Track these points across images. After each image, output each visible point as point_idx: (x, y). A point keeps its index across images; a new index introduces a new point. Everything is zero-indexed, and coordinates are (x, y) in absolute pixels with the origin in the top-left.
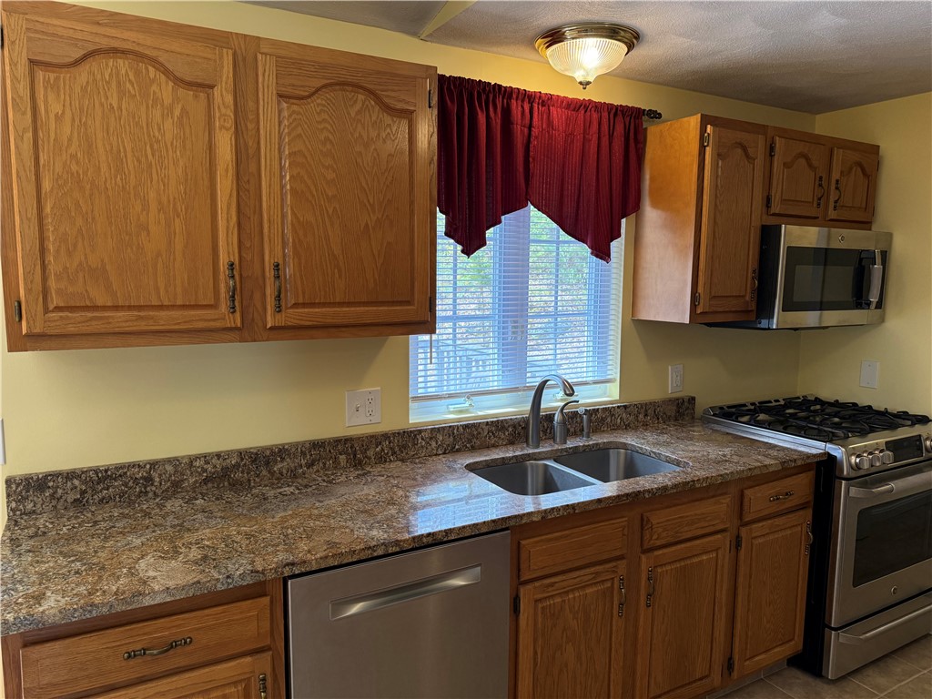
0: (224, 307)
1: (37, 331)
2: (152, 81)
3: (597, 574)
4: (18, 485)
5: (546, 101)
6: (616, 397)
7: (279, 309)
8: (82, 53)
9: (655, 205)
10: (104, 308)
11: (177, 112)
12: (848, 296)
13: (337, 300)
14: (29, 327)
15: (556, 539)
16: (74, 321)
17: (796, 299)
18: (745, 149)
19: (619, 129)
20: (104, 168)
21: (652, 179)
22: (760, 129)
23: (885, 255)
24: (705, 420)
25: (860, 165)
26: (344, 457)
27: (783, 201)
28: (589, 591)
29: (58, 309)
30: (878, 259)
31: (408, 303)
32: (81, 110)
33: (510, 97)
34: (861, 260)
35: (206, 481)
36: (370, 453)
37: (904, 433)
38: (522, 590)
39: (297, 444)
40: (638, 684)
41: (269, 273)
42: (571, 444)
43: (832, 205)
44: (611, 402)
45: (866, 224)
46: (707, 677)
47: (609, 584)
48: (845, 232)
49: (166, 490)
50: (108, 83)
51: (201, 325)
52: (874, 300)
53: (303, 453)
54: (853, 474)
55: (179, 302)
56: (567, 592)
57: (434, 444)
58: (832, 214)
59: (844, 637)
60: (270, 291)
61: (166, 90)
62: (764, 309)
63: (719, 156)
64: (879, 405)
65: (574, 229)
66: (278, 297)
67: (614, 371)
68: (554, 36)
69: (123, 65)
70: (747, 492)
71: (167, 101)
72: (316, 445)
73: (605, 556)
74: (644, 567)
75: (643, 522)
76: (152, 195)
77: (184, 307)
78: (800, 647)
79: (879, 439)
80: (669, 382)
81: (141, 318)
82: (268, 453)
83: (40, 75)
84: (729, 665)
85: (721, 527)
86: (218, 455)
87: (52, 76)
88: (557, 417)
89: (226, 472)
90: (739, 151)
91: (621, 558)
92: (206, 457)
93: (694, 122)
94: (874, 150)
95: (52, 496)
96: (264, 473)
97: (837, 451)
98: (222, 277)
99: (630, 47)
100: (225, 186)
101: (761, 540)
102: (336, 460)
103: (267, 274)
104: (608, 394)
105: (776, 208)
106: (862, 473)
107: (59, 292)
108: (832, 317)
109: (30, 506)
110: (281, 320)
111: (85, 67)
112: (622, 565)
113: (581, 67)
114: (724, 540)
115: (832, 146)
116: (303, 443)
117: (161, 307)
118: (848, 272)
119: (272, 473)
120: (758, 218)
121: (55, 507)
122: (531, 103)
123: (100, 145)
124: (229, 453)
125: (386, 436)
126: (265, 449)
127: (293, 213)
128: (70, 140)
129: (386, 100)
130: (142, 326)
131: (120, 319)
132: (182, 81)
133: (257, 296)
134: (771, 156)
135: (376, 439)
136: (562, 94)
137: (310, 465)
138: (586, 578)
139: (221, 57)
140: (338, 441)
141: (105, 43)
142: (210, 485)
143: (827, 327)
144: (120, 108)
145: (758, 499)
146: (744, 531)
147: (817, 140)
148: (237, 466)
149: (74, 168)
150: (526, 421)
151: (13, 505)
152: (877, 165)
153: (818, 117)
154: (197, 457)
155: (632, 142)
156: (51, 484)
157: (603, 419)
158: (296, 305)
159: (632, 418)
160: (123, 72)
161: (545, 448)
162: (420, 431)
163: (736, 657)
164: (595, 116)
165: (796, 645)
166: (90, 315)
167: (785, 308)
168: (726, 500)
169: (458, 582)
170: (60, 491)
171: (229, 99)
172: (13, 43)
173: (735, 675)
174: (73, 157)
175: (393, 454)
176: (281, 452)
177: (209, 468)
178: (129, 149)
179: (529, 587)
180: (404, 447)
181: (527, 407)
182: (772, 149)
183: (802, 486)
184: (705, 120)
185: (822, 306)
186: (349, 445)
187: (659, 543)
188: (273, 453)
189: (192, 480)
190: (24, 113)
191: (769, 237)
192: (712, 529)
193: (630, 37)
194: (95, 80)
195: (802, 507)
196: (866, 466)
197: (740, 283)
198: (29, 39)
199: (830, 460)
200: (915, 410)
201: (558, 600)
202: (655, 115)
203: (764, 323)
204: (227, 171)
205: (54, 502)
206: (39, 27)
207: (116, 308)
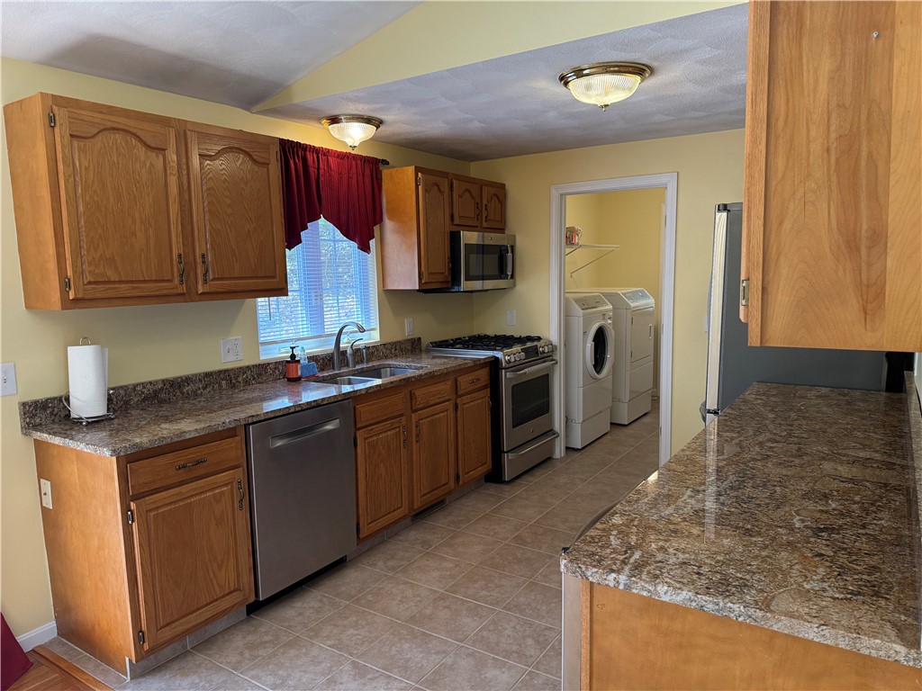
0: (176, 281)
1: (80, 296)
2: (134, 147)
3: (392, 423)
4: (30, 406)
5: (326, 153)
6: (379, 340)
7: (205, 281)
8: (97, 130)
9: (391, 218)
10: (114, 282)
11: (148, 165)
12: (495, 271)
13: (236, 276)
14: (75, 294)
15: (373, 404)
16: (100, 291)
17: (471, 274)
18: (438, 186)
19: (367, 172)
20: (112, 199)
21: (387, 202)
22: (444, 174)
23: (512, 247)
24: (428, 351)
25: (496, 195)
26: (224, 382)
27: (460, 217)
28: (389, 433)
29: (90, 283)
30: (510, 251)
31: (273, 277)
32: (98, 163)
33: (306, 150)
34: (501, 251)
35: (144, 400)
36: (240, 379)
37: (529, 344)
38: (358, 433)
39: (196, 375)
40: (415, 487)
41: (199, 260)
42: (357, 367)
43: (484, 219)
44: (376, 342)
45: (502, 230)
46: (447, 483)
47: (398, 430)
48: (493, 235)
49: (121, 407)
50: (112, 148)
51: (165, 292)
52: (509, 273)
53: (200, 380)
54: (507, 366)
55: (154, 278)
56: (378, 434)
57: (277, 372)
58: (485, 225)
59: (511, 456)
60: (200, 271)
61: (141, 152)
62: (455, 280)
63: (426, 191)
64: (516, 335)
65: (348, 234)
66: (205, 275)
67: (375, 323)
68: (334, 120)
69: (118, 137)
70: (459, 378)
71: (143, 158)
72: (208, 375)
73: (395, 414)
74: (414, 421)
75: (412, 396)
76: (137, 215)
77: (156, 281)
78: (490, 467)
79: (517, 348)
80: (407, 328)
81: (134, 288)
82: (179, 380)
83: (75, 143)
84: (457, 478)
85: (447, 398)
86: (151, 383)
87: (82, 144)
88: (349, 351)
89: (156, 393)
90: (436, 187)
91: (402, 415)
92: (143, 385)
93: (411, 169)
94: (503, 186)
95: (51, 413)
96: (178, 393)
97: (499, 355)
98: (174, 262)
99: (378, 127)
100: (174, 209)
101: (467, 405)
102: (220, 386)
103: (198, 260)
104: (373, 337)
105: (456, 222)
106: (511, 365)
107: (90, 272)
108: (489, 284)
109: (38, 420)
110: (207, 289)
111: (100, 137)
112: (404, 418)
113: (349, 136)
114: (450, 405)
115: (482, 184)
116: (200, 374)
117: (144, 281)
118: (495, 257)
119: (183, 394)
120: (448, 228)
121: (53, 420)
122: (317, 154)
123: (109, 186)
124: (157, 382)
125: (248, 367)
126: (176, 378)
127: (211, 225)
128: (93, 182)
129: (255, 157)
130: (135, 293)
131: (124, 289)
132: (149, 146)
133: (192, 274)
134: (452, 191)
135: (243, 370)
136: (334, 149)
137: (205, 388)
138: (387, 426)
139: (169, 133)
140: (220, 372)
141: (109, 125)
142: (147, 403)
143: (487, 290)
144: (118, 163)
145: (464, 381)
146: (459, 400)
147: (473, 181)
148: (162, 389)
149: (96, 198)
150: (333, 354)
151: (28, 420)
152: (505, 196)
153: (471, 164)
154: (138, 384)
155: (375, 180)
156: (50, 405)
157: (373, 353)
158: (213, 280)
159: (388, 352)
160: (119, 141)
161: (344, 370)
162: (269, 364)
163: (460, 473)
164: (354, 163)
165: (488, 466)
166: (107, 286)
167: (466, 280)
168: (449, 383)
169: (329, 427)
170: (56, 410)
171: (175, 158)
172: (62, 125)
173: (461, 483)
174: (95, 191)
175: (254, 379)
176: (187, 380)
177: (145, 391)
178: (124, 186)
179: (361, 431)
180: (260, 374)
181: (333, 347)
182: (452, 187)
183: (483, 374)
184: (417, 170)
185: (483, 278)
186: (227, 374)
187: (420, 407)
188: (182, 380)
189: (136, 400)
190: (69, 166)
191: (454, 238)
192: (443, 399)
193: (378, 123)
194: (105, 147)
195: (485, 387)
196: (513, 360)
197: (442, 265)
198: (70, 123)
199: (497, 359)
200: (533, 334)
201: (375, 438)
202: (385, 162)
203: (456, 289)
204: (175, 199)
205: (53, 417)
206: (75, 115)
207: (120, 282)
